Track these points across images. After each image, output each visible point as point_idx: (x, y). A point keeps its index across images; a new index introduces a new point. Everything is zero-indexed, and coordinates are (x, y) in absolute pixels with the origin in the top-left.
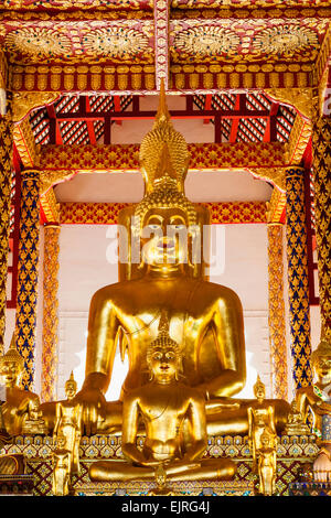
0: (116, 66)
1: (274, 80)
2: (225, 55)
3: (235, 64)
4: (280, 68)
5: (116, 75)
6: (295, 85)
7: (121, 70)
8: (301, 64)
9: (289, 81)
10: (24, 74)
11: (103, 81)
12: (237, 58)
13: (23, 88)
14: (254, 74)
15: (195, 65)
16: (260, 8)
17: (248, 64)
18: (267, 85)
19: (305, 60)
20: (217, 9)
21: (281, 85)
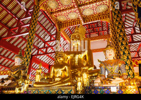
0: (75, 21)
1: (102, 18)
2: (92, 15)
3: (95, 17)
4: (103, 16)
5: (75, 23)
6: (106, 18)
7: (76, 22)
8: (107, 14)
9: (105, 17)
10: (62, 26)
11: (73, 24)
12: (95, 15)
13: (62, 27)
14: (98, 18)
15: (88, 18)
16: (94, 1)
17: (97, 16)
18: (101, 19)
19: (107, 13)
20: (87, 3)
21: (103, 18)
